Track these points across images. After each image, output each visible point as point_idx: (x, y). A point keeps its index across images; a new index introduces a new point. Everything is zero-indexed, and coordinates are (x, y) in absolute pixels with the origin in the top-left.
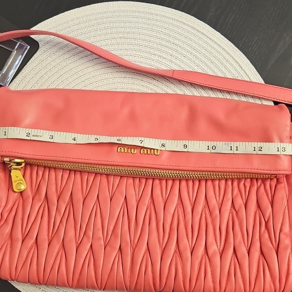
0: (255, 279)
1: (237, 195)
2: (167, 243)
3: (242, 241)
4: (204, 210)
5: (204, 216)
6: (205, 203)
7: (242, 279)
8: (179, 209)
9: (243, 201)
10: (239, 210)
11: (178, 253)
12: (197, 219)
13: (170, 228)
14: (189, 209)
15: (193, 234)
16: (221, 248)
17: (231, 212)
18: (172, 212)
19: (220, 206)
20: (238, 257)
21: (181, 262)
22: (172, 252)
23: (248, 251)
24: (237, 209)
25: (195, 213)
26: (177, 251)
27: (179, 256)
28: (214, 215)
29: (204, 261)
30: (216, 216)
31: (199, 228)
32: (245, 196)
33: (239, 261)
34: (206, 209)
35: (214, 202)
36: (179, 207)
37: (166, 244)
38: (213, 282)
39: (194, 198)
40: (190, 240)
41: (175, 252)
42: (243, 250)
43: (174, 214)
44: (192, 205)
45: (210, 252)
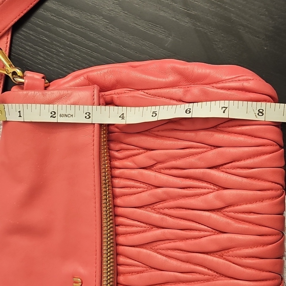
0: (253, 138)
1: (134, 162)
2: (208, 269)
3: (200, 156)
4: (158, 210)
5: (167, 211)
6: (148, 209)
7: (254, 157)
8: (158, 247)
9: (142, 153)
10: (154, 160)
11: (223, 252)
12: (171, 221)
13: (187, 262)
14: (158, 233)
15: (193, 228)
16: (212, 187)
17: (159, 171)
18: (164, 258)
19: (151, 187)
20: (224, 163)
21: (236, 249)
22: (221, 261)
23: (213, 148)
24: (153, 162)
25: (164, 224)
26: (219, 253)
27: (226, 251)
28: (164, 196)
29: (232, 214)
30: (165, 193)
31: (184, 219)
32: (135, 149)
33: (228, 162)
34: (156, 207)
35: (146, 196)
36: (156, 248)
37: (211, 270)
38: (262, 201)
39: (142, 224)
40: (202, 233)
41: (221, 257)
42: (212, 155)
43: (166, 256)
44: (152, 228)
45: (218, 204)
